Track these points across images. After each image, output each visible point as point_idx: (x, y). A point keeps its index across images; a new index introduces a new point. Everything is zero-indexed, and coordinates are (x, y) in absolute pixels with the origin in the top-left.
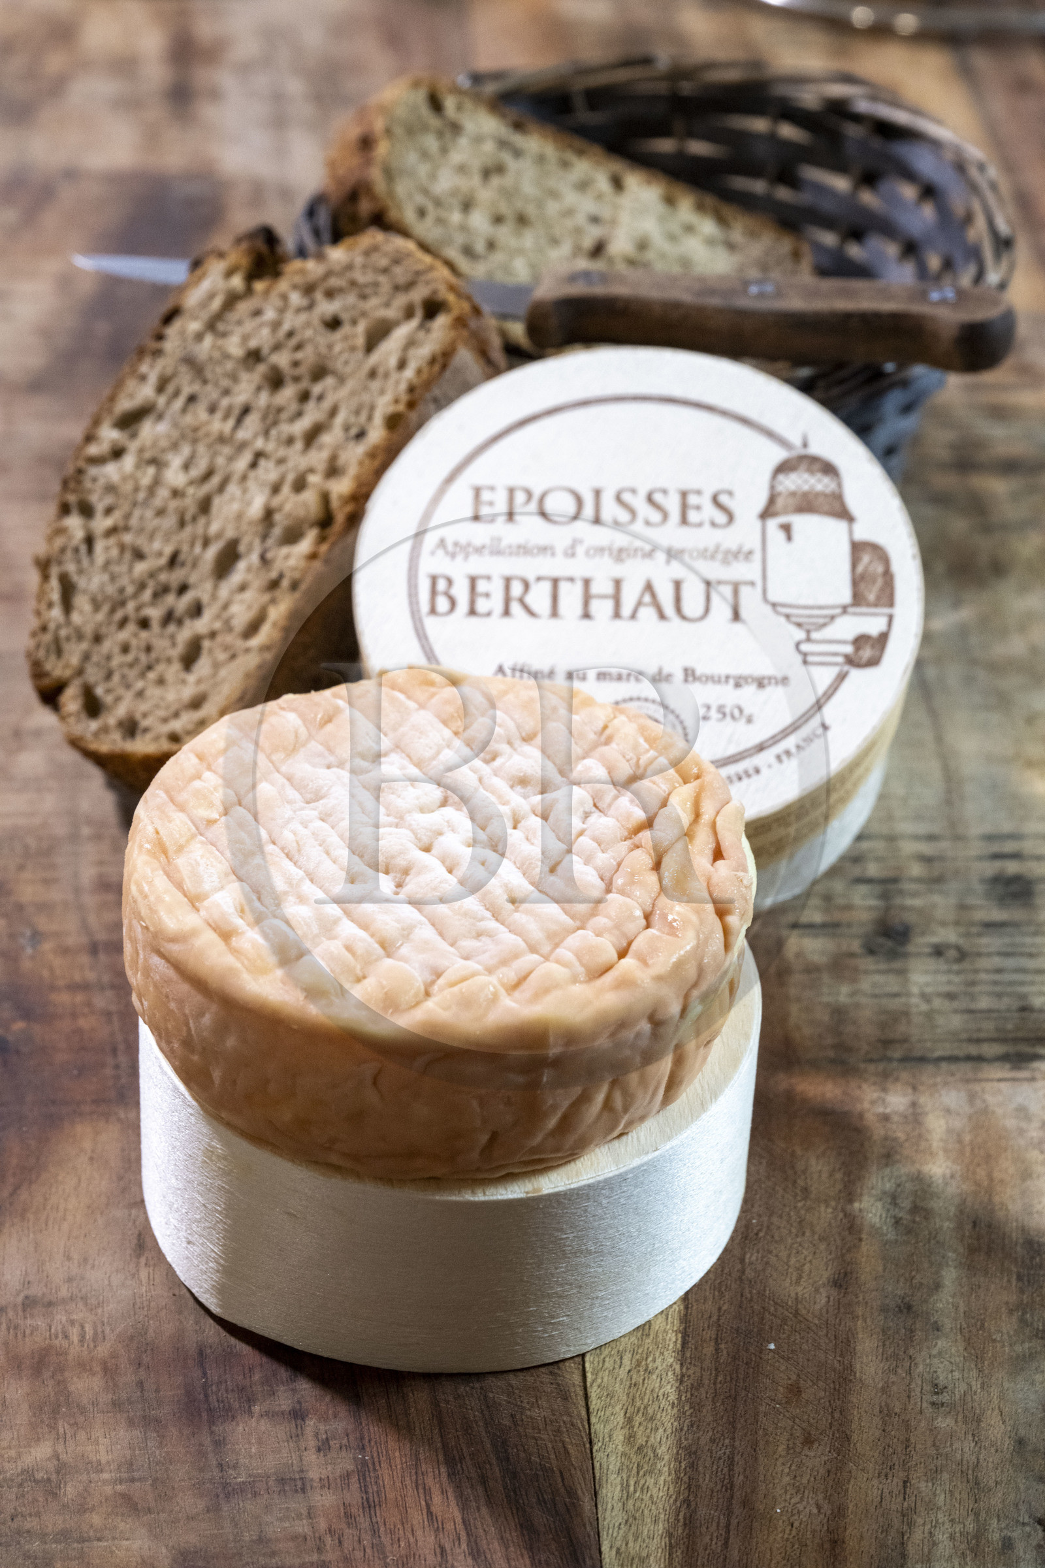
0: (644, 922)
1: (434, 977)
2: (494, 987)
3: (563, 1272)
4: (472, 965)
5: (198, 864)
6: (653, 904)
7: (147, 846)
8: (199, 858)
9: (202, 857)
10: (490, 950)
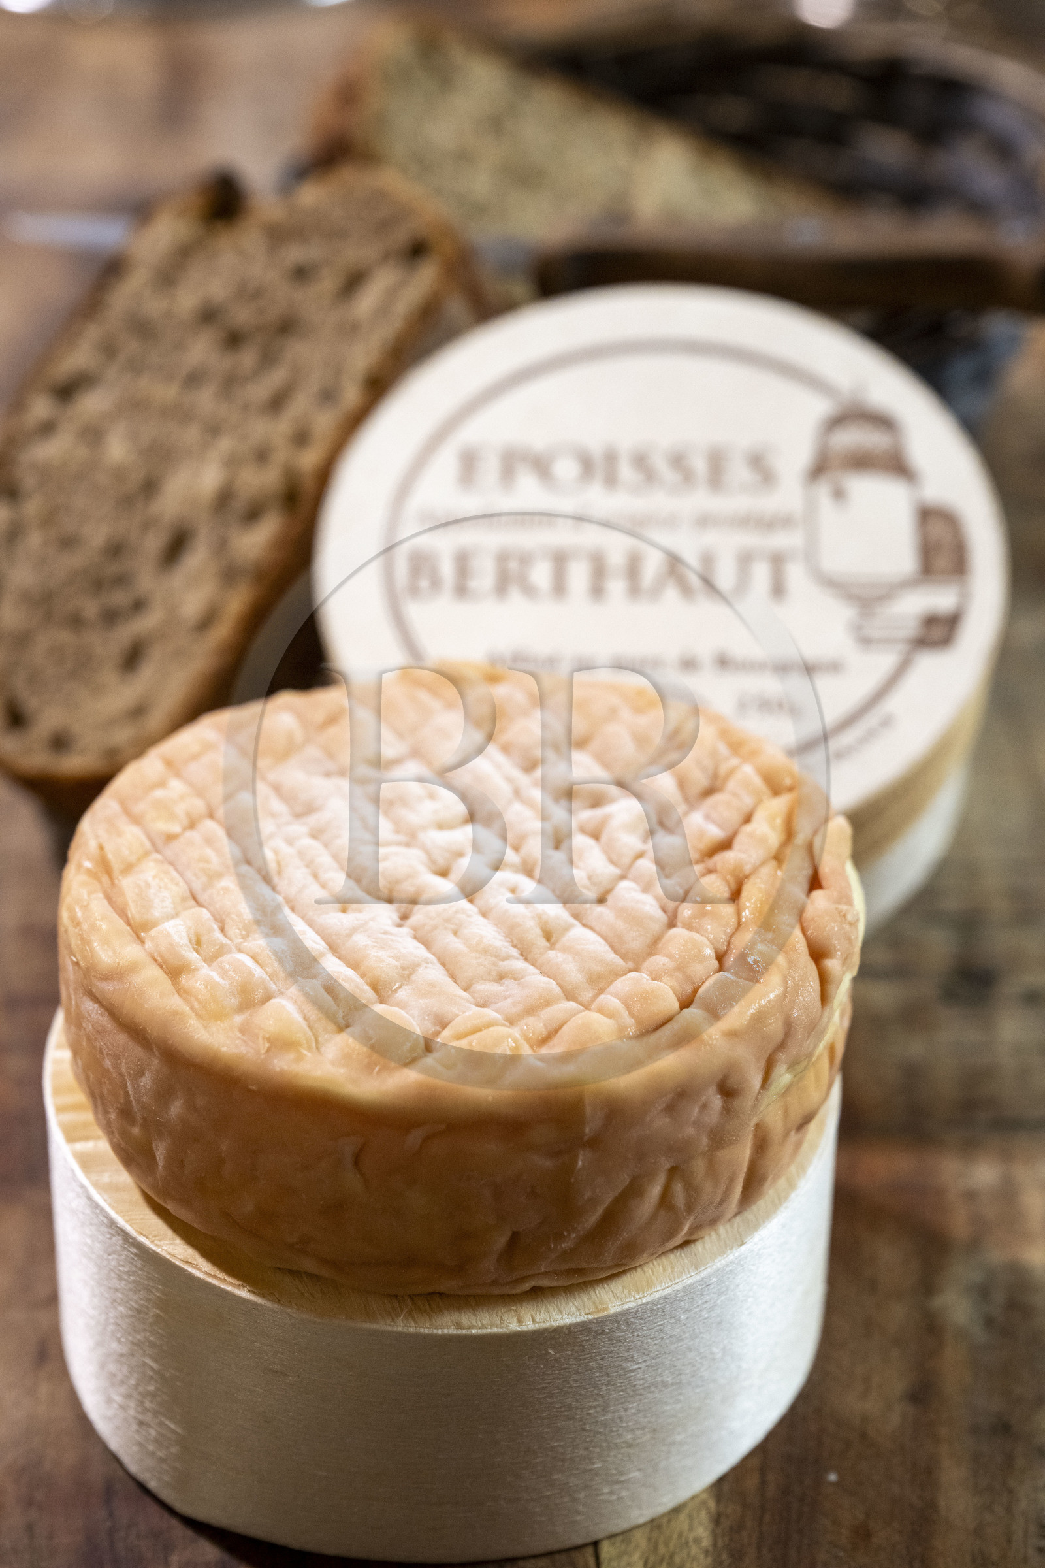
0: (716, 964)
1: (438, 1028)
2: (515, 1041)
3: (635, 1414)
4: (490, 1013)
5: (148, 885)
6: (729, 943)
7: (88, 864)
8: (150, 879)
9: (154, 877)
10: (513, 995)
